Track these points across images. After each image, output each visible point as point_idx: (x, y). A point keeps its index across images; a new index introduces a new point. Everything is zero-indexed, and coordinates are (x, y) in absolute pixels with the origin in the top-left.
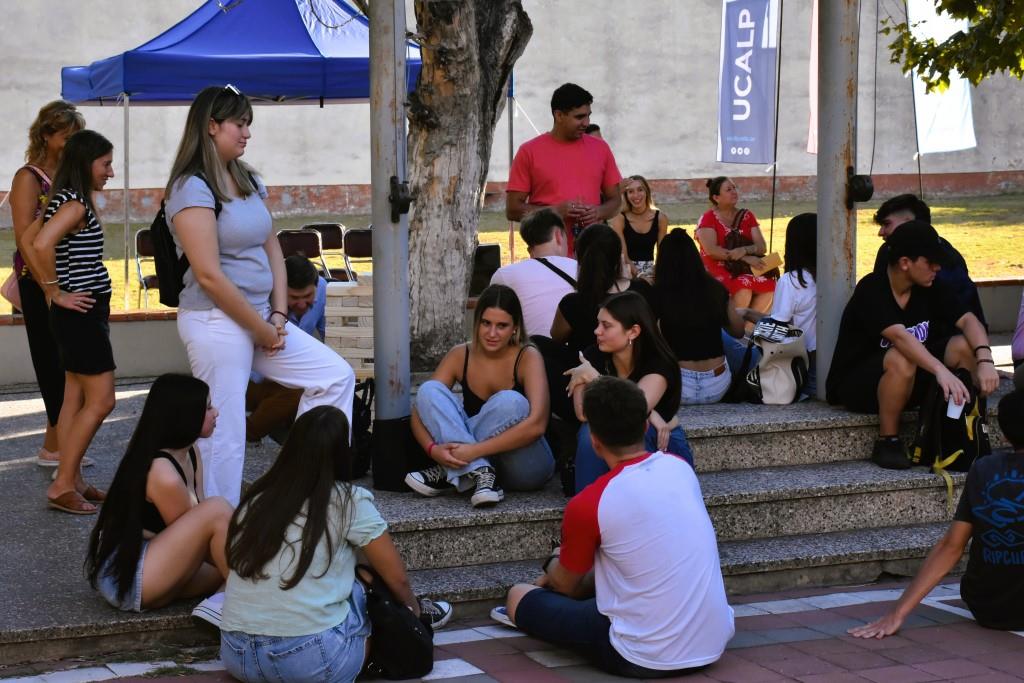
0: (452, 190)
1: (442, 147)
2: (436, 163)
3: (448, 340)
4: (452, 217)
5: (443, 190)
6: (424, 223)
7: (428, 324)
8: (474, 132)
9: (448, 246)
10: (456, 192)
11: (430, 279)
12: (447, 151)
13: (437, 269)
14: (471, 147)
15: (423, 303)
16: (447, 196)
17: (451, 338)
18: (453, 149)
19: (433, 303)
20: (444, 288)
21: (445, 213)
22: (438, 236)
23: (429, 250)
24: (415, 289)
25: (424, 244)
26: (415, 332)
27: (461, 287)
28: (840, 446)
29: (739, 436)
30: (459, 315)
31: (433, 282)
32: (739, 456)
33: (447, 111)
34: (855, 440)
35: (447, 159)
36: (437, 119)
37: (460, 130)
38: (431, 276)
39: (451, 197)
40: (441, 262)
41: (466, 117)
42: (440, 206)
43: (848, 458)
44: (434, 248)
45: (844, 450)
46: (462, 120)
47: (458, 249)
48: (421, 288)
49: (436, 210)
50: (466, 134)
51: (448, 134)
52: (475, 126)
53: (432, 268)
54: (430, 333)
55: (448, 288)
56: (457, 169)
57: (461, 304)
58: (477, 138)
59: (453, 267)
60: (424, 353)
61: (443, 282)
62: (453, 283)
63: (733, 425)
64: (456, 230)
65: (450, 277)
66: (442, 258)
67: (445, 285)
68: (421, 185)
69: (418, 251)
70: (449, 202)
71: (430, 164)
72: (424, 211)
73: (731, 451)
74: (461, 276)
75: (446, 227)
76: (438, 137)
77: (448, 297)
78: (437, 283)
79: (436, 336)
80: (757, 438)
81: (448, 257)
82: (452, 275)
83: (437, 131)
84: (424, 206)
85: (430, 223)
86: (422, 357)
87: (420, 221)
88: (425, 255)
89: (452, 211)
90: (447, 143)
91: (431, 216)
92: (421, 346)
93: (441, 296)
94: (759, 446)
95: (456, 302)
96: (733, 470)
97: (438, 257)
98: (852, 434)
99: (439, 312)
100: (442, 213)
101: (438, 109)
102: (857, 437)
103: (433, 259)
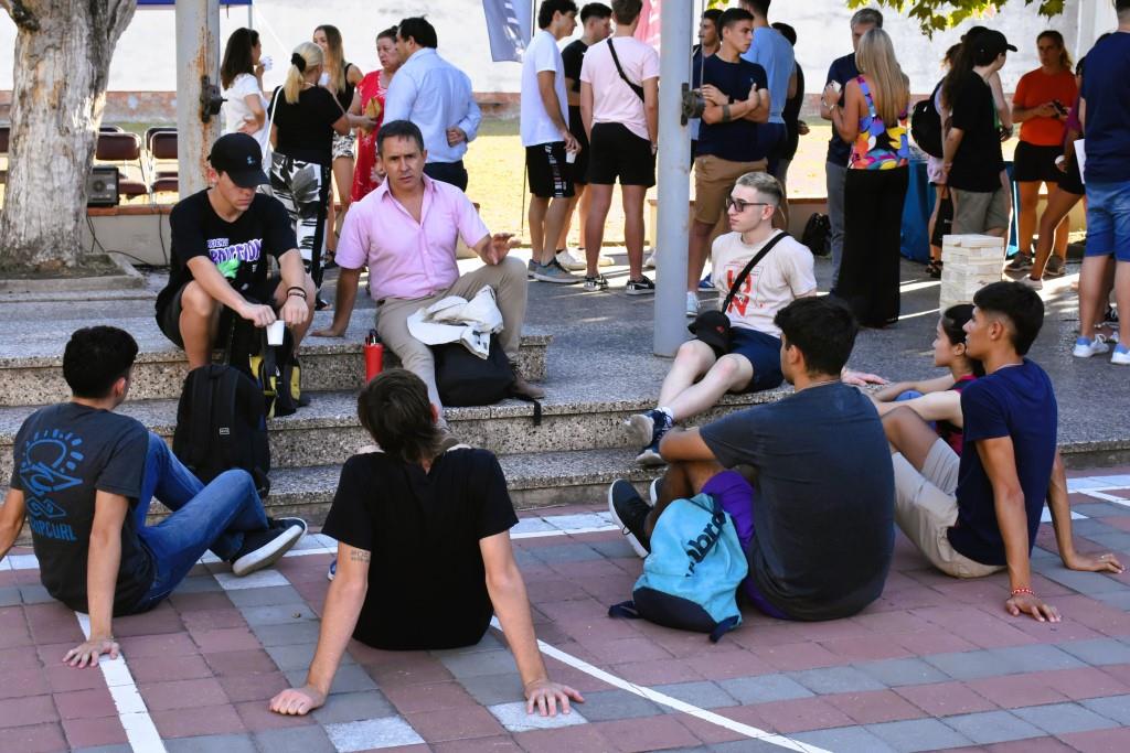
0: (57, 95)
1: (45, 50)
2: (39, 65)
3: (56, 247)
4: (58, 122)
5: (49, 95)
6: (31, 128)
7: (34, 231)
8: (81, 36)
9: (54, 151)
10: (60, 97)
11: (36, 185)
12: (51, 54)
13: (43, 176)
14: (78, 51)
15: (30, 209)
16: (51, 102)
17: (60, 245)
18: (58, 52)
19: (39, 209)
20: (51, 195)
21: (51, 118)
22: (43, 142)
23: (34, 155)
24: (23, 195)
25: (30, 150)
26: (22, 238)
27: (71, 193)
28: (152, 383)
29: (20, 370)
30: (70, 223)
31: (39, 188)
32: (21, 391)
33: (45, 13)
34: (171, 376)
35: (52, 63)
36: (36, 21)
37: (63, 33)
38: (38, 182)
39: (56, 102)
40: (48, 168)
41: (68, 19)
42: (45, 111)
43: (162, 396)
44: (39, 154)
45: (157, 387)
46: (65, 23)
47: (66, 155)
48: (28, 194)
49: (41, 115)
50: (71, 37)
51: (50, 36)
52: (82, 30)
53: (39, 174)
54: (36, 240)
55: (56, 196)
56: (62, 74)
57: (71, 211)
58: (85, 42)
59: (60, 173)
60: (29, 259)
61: (50, 188)
62: (62, 190)
63: (10, 358)
64: (63, 135)
65: (57, 184)
66: (49, 164)
67: (53, 192)
68: (27, 88)
69: (25, 156)
70: (54, 107)
71: (34, 67)
72: (30, 116)
73: (11, 385)
74: (70, 182)
75: (52, 133)
76: (41, 40)
77: (56, 203)
78: (44, 189)
79: (43, 243)
80: (45, 372)
81: (55, 163)
82: (60, 180)
83: (38, 33)
84: (30, 110)
85: (36, 129)
86: (28, 264)
87: (27, 126)
88: (31, 160)
89: (58, 116)
90: (49, 47)
91: (38, 121)
92: (28, 253)
93: (48, 202)
94: (47, 381)
95: (66, 210)
96: (15, 407)
97: (44, 163)
98: (166, 370)
99: (46, 218)
100: (47, 118)
101: (36, 10)
102: (174, 373)
103: (40, 165)
